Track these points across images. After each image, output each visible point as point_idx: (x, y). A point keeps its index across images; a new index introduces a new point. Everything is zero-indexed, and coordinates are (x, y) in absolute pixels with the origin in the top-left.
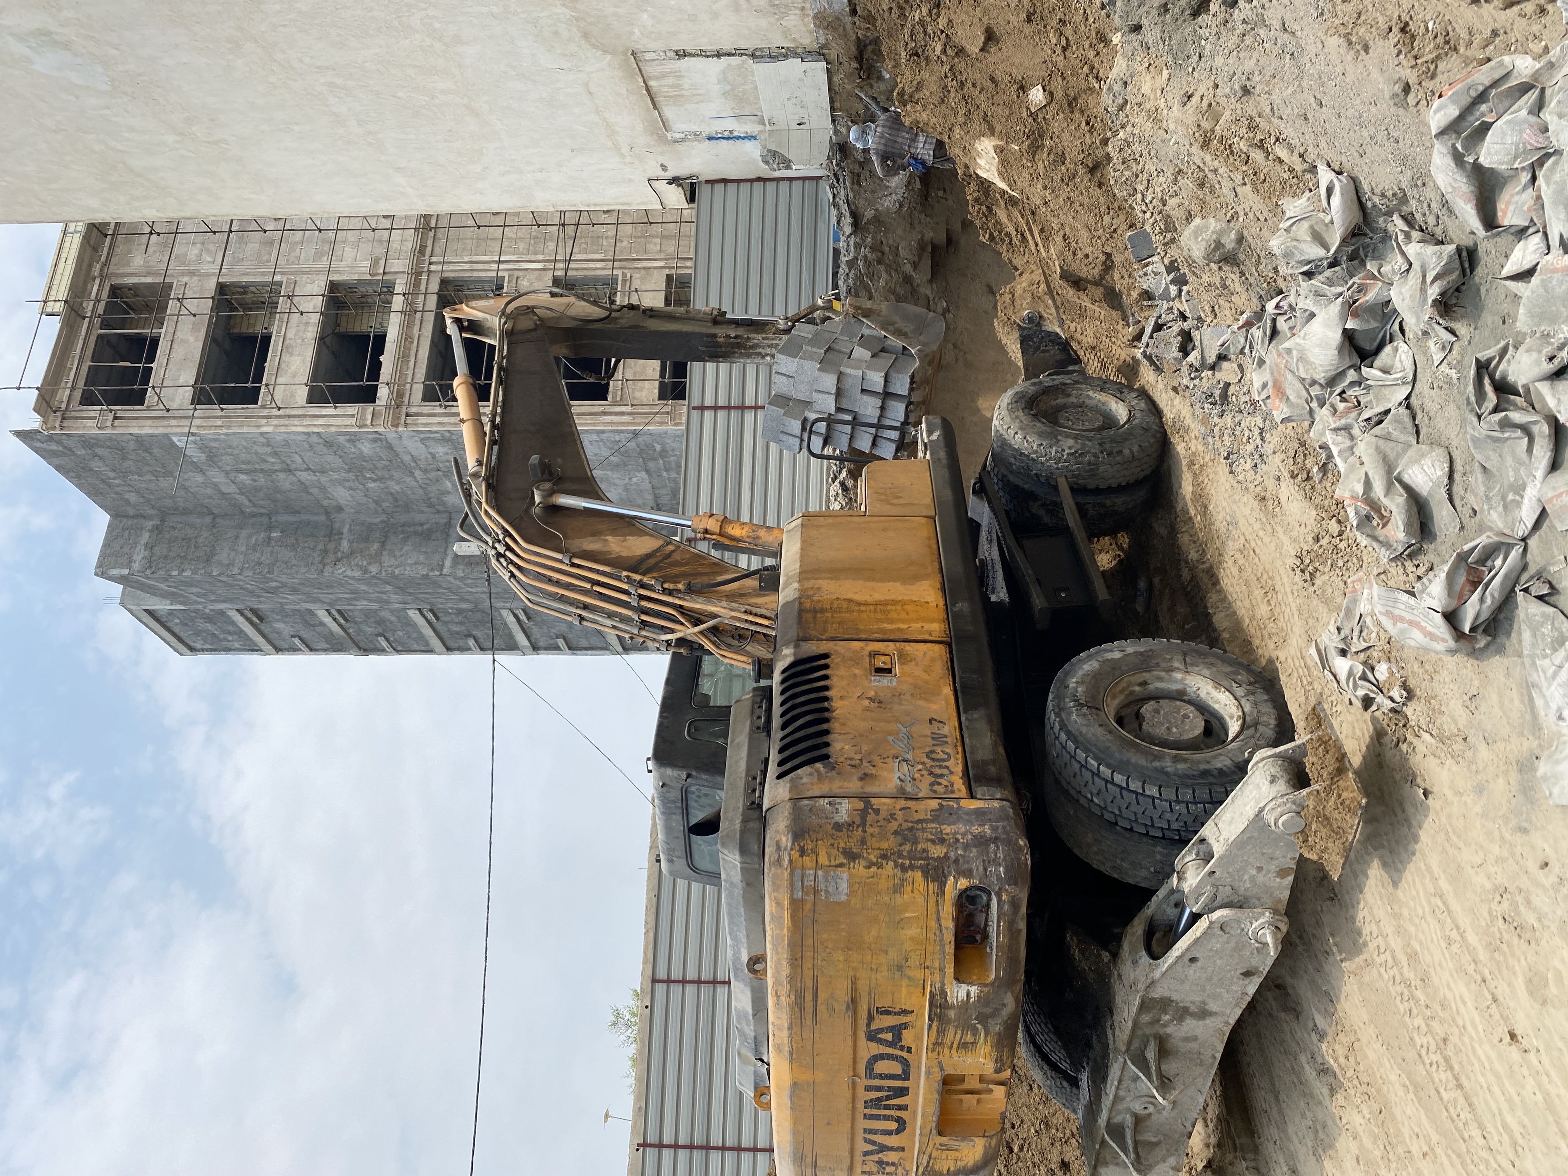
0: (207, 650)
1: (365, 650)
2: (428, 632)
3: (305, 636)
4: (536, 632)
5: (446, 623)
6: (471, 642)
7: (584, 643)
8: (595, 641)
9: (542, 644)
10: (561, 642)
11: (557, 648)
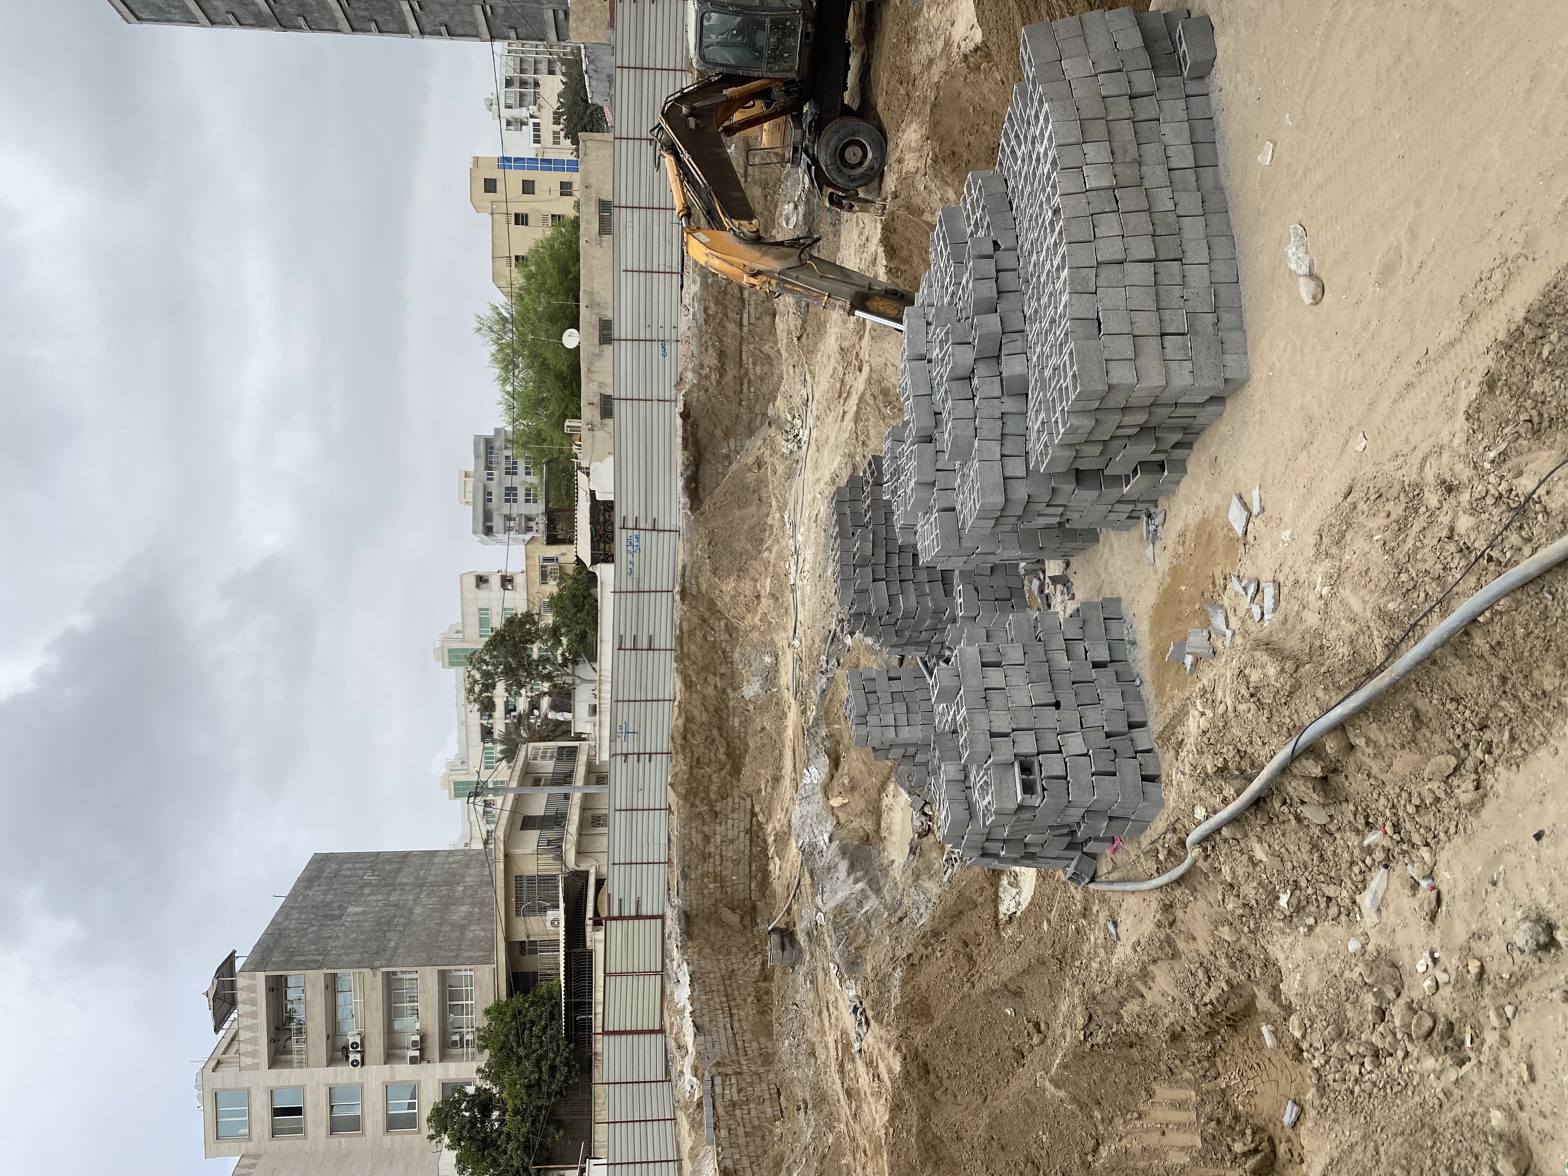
0: (151, 20)
1: (284, 27)
2: (340, 15)
3: (236, 11)
4: (424, 19)
5: (354, 9)
6: (373, 26)
7: (460, 31)
8: (469, 29)
9: (427, 30)
10: (443, 29)
11: (440, 34)
